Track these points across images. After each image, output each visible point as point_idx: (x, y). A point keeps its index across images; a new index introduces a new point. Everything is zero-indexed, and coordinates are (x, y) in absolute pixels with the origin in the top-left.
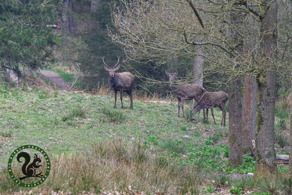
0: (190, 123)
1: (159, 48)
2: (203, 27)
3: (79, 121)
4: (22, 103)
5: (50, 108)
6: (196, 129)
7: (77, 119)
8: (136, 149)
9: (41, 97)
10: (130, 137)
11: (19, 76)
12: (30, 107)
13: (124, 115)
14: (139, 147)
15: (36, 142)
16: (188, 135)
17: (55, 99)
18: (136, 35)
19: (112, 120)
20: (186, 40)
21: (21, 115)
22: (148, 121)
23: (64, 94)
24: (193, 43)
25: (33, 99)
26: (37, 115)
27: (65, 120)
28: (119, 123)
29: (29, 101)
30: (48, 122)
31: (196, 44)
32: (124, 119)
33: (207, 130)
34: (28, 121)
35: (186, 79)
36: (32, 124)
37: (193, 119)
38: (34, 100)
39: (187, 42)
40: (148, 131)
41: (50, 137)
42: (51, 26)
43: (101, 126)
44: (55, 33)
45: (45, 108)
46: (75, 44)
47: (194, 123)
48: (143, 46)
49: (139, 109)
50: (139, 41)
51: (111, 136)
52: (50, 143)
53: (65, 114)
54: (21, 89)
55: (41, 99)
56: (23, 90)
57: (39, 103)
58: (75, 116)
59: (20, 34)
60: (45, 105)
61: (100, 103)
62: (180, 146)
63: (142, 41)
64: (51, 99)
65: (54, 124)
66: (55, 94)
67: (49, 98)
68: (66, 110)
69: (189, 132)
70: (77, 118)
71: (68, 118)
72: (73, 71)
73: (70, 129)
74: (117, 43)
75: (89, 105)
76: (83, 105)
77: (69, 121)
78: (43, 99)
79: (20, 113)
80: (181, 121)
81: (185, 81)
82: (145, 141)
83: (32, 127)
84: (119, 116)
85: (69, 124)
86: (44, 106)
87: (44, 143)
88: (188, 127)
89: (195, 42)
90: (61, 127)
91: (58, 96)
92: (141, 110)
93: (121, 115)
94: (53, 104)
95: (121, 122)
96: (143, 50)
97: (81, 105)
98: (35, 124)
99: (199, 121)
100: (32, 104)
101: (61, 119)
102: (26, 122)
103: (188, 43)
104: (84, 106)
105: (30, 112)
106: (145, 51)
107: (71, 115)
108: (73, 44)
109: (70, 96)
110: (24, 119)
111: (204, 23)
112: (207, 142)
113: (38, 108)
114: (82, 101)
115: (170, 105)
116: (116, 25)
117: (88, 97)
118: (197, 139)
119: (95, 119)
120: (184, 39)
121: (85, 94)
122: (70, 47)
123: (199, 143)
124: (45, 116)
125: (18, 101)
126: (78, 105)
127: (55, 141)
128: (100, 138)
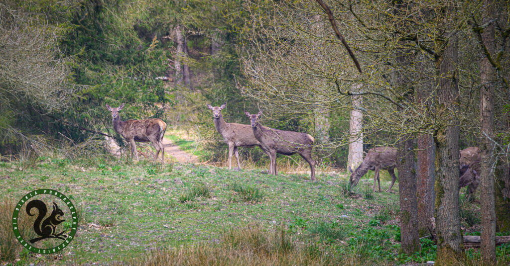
0: (349, 198)
1: (304, 101)
2: (360, 71)
3: (202, 202)
4: (125, 180)
5: (163, 185)
6: (357, 207)
7: (200, 200)
8: (279, 235)
9: (151, 172)
10: (270, 220)
11: (120, 146)
12: (137, 186)
13: (260, 191)
14: (283, 232)
15: (147, 231)
16: (346, 214)
17: (168, 174)
18: (273, 85)
19: (245, 198)
20: (339, 89)
21: (125, 197)
22: (293, 198)
23: (181, 167)
24: (348, 92)
25: (140, 175)
26: (146, 195)
27: (183, 201)
28: (254, 202)
29: (134, 177)
30: (161, 205)
31: (352, 94)
32: (261, 197)
33: (371, 206)
34: (134, 204)
35: (341, 140)
36: (140, 208)
37: (352, 194)
38: (142, 177)
39: (339, 91)
40: (293, 212)
41: (165, 224)
42: (161, 78)
43: (231, 208)
44: (166, 87)
45: (156, 186)
46: (194, 101)
47: (353, 198)
48: (283, 100)
49: (280, 183)
50: (277, 93)
51: (245, 219)
52: (165, 232)
53: (183, 194)
54: (123, 162)
55: (150, 174)
56: (127, 163)
57: (148, 180)
58: (197, 195)
59: (120, 88)
60: (156, 182)
61: (229, 178)
62: (337, 230)
63: (281, 93)
64: (163, 174)
65: (169, 207)
66: (169, 168)
67: (161, 173)
68: (184, 187)
69: (348, 210)
70: (200, 198)
71: (187, 198)
72: (192, 136)
73: (191, 212)
74: (248, 97)
75: (215, 180)
76: (206, 180)
77: (189, 203)
78: (154, 175)
79: (124, 194)
80: (336, 197)
81: (339, 143)
82: (291, 224)
83: (141, 212)
84: (255, 193)
85: (190, 207)
86: (155, 184)
87: (157, 232)
88: (346, 203)
89: (350, 92)
90: (179, 211)
91: (173, 170)
92: (283, 184)
93: (257, 192)
94: (167, 180)
95: (257, 201)
96: (282, 104)
97: (203, 181)
98: (145, 207)
99: (360, 196)
100: (139, 182)
101: (178, 200)
102: (132, 206)
103: (341, 93)
104: (208, 181)
105: (138, 192)
106: (285, 106)
107: (190, 194)
108: (190, 101)
109: (188, 169)
110: (130, 201)
111: (362, 67)
112: (372, 222)
113: (148, 187)
114: (205, 175)
115: (321, 176)
116: (246, 73)
117: (213, 169)
118: (358, 219)
119: (224, 199)
120: (336, 89)
121: (208, 166)
122: (186, 105)
123: (361, 225)
124: (157, 197)
125: (121, 178)
126: (201, 180)
127: (171, 229)
128: (231, 223)
